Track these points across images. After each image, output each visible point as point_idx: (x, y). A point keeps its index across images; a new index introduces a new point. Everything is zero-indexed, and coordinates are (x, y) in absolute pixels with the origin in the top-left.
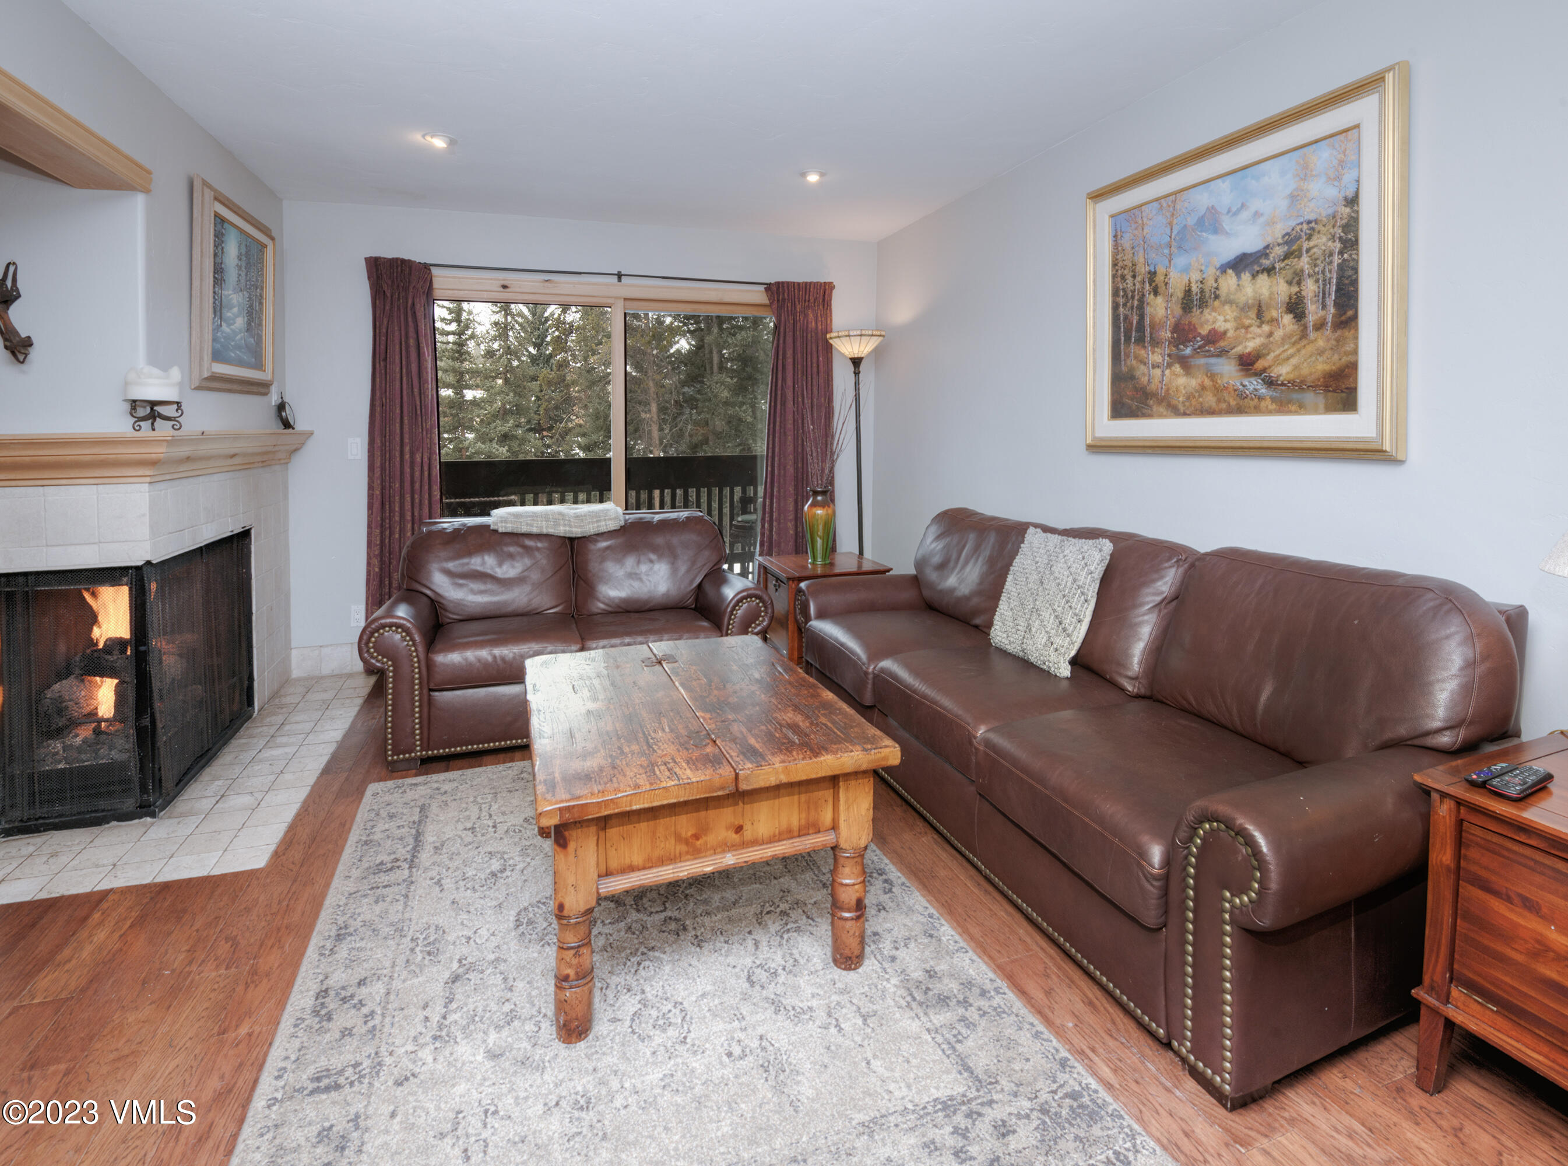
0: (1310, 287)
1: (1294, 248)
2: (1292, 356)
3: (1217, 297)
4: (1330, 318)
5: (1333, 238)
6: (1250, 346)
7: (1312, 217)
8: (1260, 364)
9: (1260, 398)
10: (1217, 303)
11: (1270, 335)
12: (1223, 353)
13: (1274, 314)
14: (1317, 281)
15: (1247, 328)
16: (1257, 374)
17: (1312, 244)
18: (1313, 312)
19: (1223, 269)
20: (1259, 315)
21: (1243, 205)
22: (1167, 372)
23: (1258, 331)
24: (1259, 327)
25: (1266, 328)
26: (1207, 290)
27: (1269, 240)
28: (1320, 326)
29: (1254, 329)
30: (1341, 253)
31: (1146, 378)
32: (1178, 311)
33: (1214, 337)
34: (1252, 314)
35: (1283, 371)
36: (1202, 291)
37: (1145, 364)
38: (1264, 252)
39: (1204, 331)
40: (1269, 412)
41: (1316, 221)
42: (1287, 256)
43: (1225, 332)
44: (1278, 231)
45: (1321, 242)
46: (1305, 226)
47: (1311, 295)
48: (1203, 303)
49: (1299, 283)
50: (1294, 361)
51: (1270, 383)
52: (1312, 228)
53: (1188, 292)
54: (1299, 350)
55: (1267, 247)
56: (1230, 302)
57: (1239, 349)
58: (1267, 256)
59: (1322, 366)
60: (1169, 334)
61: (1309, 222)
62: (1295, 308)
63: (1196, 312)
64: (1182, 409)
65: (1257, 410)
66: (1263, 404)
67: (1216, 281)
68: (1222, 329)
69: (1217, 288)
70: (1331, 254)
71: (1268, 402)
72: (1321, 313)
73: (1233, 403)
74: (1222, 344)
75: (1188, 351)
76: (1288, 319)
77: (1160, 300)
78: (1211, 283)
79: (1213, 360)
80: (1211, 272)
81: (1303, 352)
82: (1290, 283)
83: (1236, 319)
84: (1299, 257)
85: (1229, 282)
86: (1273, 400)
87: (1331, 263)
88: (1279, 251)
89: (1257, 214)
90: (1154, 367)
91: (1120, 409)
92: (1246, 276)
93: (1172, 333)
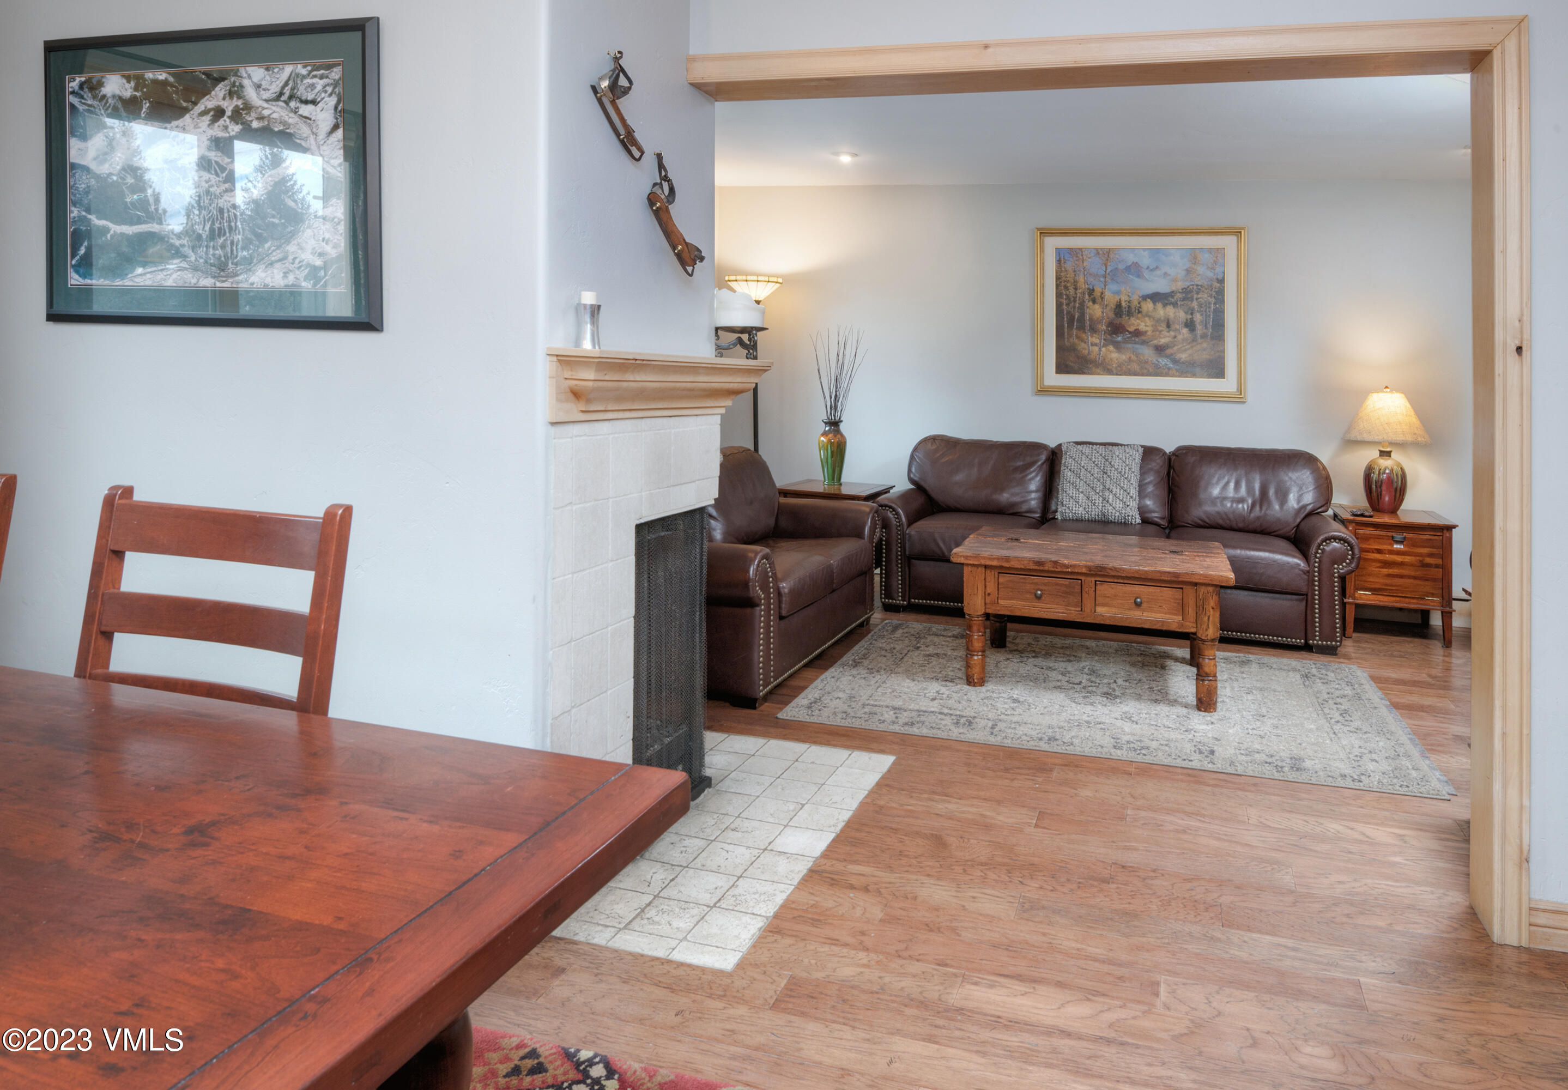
0: (1198, 317)
1: (1189, 296)
2: (1189, 349)
3: (1139, 312)
4: (1209, 333)
5: (1211, 296)
6: (1163, 341)
7: (1199, 283)
8: (1169, 351)
9: (1169, 369)
10: (1140, 315)
11: (1175, 337)
12: (1144, 343)
13: (1177, 327)
14: (1202, 315)
15: (1161, 331)
16: (1167, 357)
17: (1199, 296)
18: (1200, 329)
19: (1145, 298)
20: (1168, 326)
21: (1157, 267)
22: (1103, 349)
23: (1168, 334)
24: (1169, 332)
25: (1172, 333)
26: (1133, 307)
27: (1174, 289)
28: (1204, 336)
29: (1165, 333)
30: (1215, 304)
31: (1087, 352)
32: (1111, 315)
33: (1137, 333)
34: (1164, 325)
35: (1183, 356)
36: (1129, 307)
37: (1085, 343)
38: (1172, 294)
39: (1132, 329)
40: (1173, 376)
41: (1201, 286)
42: (1184, 299)
43: (1146, 332)
44: (1180, 285)
45: (1204, 296)
46: (1195, 287)
47: (1198, 321)
48: (1130, 314)
49: (1192, 314)
50: (1189, 352)
51: (1175, 361)
52: (1199, 288)
53: (1119, 306)
54: (1192, 347)
55: (1173, 292)
56: (1149, 317)
57: (1155, 342)
58: (1173, 297)
59: (1205, 356)
60: (1104, 327)
61: (1197, 285)
62: (1190, 325)
63: (1125, 318)
64: (1115, 372)
65: (1167, 375)
66: (1171, 372)
67: (1139, 303)
68: (1144, 330)
69: (1140, 307)
70: (1210, 303)
71: (1175, 372)
72: (1205, 331)
73: (1151, 370)
74: (1144, 338)
75: (1119, 339)
76: (1185, 331)
77: (1097, 306)
78: (1135, 303)
79: (1137, 346)
80: (1135, 298)
81: (1195, 348)
82: (1186, 313)
83: (1152, 326)
84: (1192, 300)
85: (1148, 306)
86: (1177, 370)
87: (1210, 307)
88: (1179, 295)
89: (1166, 274)
90: (1092, 345)
91: (1062, 368)
92: (1159, 305)
93: (1107, 327)
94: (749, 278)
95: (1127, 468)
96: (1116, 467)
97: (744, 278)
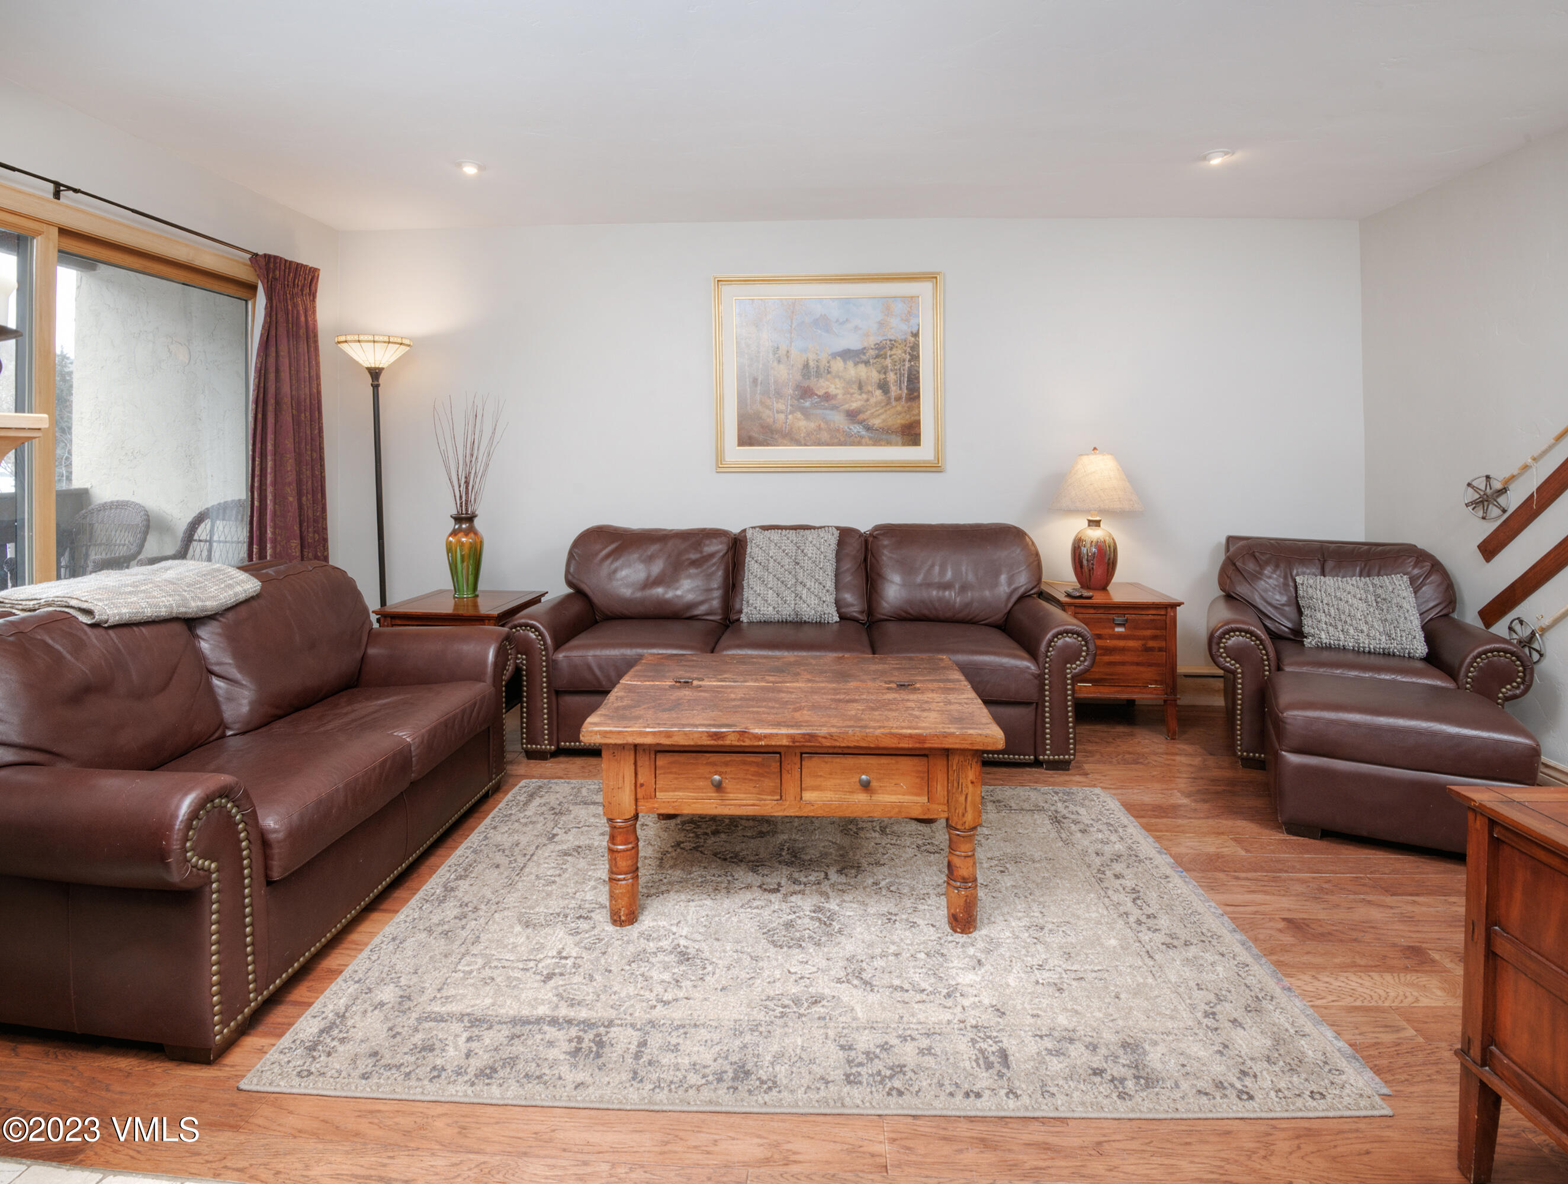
0: (892, 377)
1: (882, 353)
2: (881, 414)
3: (829, 372)
4: (904, 395)
5: (905, 352)
6: (854, 405)
7: (893, 338)
8: (861, 417)
9: (862, 437)
10: (829, 376)
11: (868, 400)
12: (834, 408)
13: (870, 388)
14: (896, 374)
15: (852, 394)
16: (860, 423)
17: (892, 352)
18: (894, 391)
19: (834, 355)
20: (860, 388)
21: (847, 320)
22: (790, 417)
23: (860, 397)
24: (860, 395)
25: (864, 396)
26: (822, 367)
27: (866, 345)
28: (898, 399)
29: (856, 396)
30: (910, 361)
31: (772, 420)
32: (799, 377)
33: (827, 397)
34: (855, 387)
35: (877, 422)
36: (818, 367)
37: (770, 410)
38: (863, 351)
39: (821, 392)
40: (867, 445)
41: (895, 341)
42: (877, 357)
43: (836, 395)
44: (872, 341)
45: (898, 353)
46: (888, 342)
47: (892, 381)
48: (818, 375)
49: (885, 373)
50: (883, 417)
51: (868, 428)
52: (893, 344)
53: (806, 366)
54: (886, 411)
55: (865, 348)
56: (839, 377)
57: (846, 407)
58: (864, 354)
59: (900, 421)
60: (791, 391)
61: (891, 340)
62: (883, 386)
63: (813, 380)
64: (803, 442)
65: (859, 444)
66: (863, 441)
67: (828, 362)
68: (834, 393)
69: (829, 367)
70: (904, 361)
71: (867, 440)
72: (899, 392)
73: (842, 439)
74: (833, 402)
75: (807, 404)
76: (878, 392)
77: (782, 367)
78: (824, 363)
79: (828, 412)
80: (824, 357)
81: (888, 412)
82: (879, 372)
83: (843, 388)
84: (885, 358)
85: (838, 365)
86: (870, 438)
87: (904, 365)
88: (873, 353)
89: (857, 328)
90: (778, 412)
91: (745, 440)
92: (850, 364)
93: (794, 391)
94: (362, 338)
95: (822, 556)
96: (810, 555)
97: (356, 338)
